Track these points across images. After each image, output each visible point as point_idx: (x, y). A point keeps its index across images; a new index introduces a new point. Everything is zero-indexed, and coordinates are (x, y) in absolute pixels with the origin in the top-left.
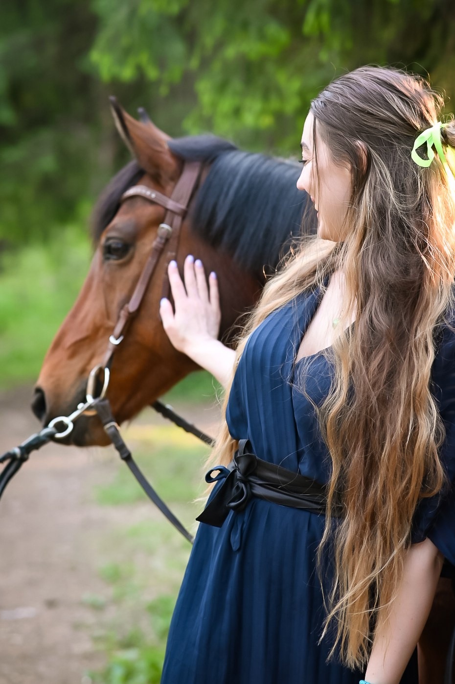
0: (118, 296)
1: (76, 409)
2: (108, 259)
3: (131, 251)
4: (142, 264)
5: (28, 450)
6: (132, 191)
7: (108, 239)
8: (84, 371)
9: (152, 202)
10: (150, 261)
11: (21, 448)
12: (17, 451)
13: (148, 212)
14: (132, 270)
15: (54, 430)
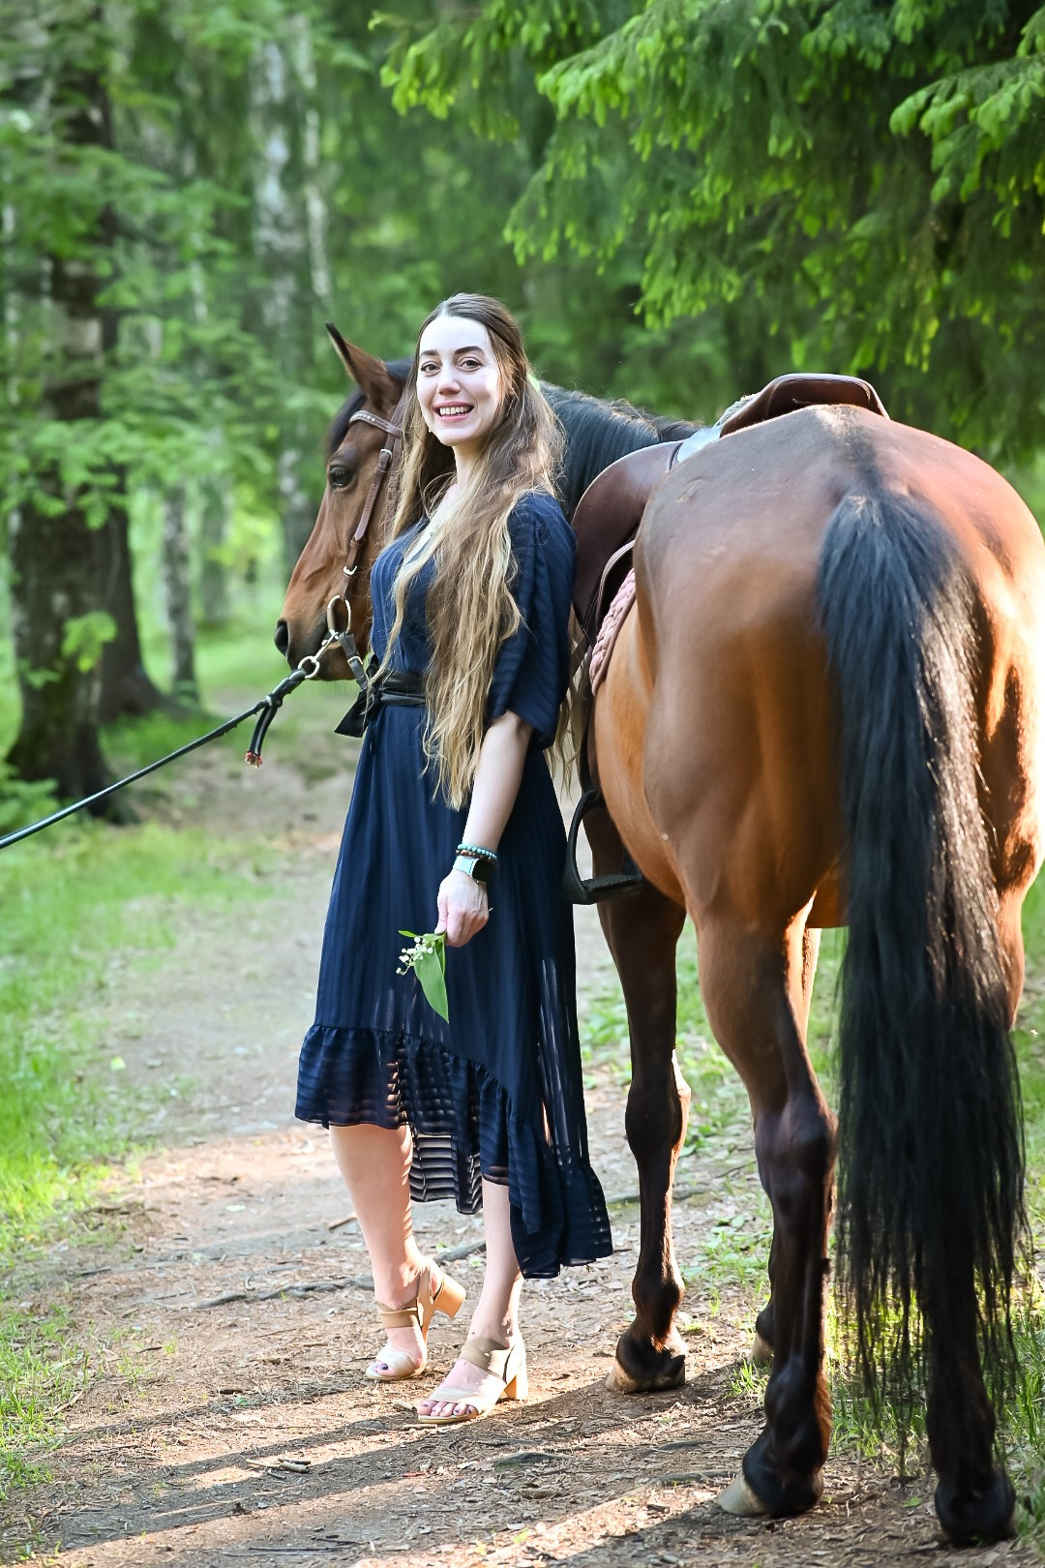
0: (346, 525)
1: (320, 647)
2: (335, 487)
3: (354, 478)
4: (365, 490)
5: (278, 697)
6: (354, 417)
7: (332, 467)
8: (322, 604)
9: (372, 426)
10: (373, 489)
11: (271, 696)
12: (268, 699)
13: (368, 437)
14: (357, 497)
15: (303, 672)
